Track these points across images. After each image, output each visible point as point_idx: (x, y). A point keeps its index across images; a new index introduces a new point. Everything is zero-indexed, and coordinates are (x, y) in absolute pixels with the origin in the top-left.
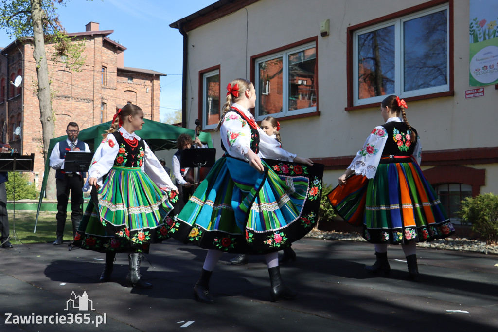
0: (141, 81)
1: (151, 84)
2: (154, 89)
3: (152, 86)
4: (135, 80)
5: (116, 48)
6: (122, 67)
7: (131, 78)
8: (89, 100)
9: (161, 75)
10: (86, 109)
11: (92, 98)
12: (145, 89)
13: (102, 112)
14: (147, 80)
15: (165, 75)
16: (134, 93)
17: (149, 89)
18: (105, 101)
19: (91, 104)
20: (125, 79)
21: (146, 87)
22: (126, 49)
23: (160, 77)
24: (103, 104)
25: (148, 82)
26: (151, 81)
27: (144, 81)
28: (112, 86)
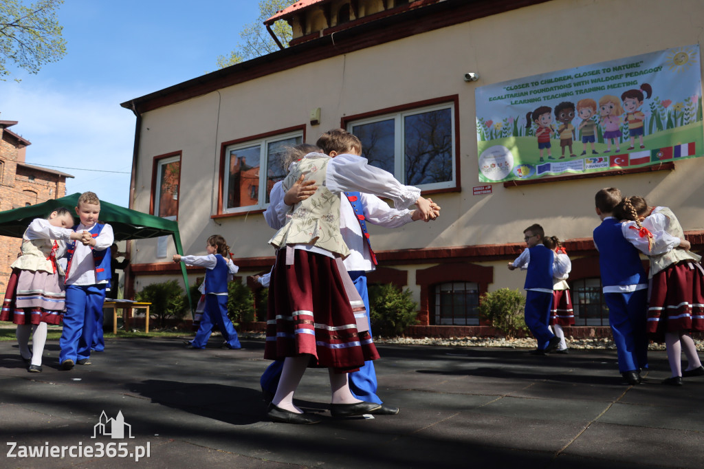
0: (45, 182)
1: (55, 186)
2: (59, 192)
3: (57, 188)
4: (37, 180)
7: (32, 177)
9: (68, 177)
12: (48, 191)
14: (50, 180)
15: (73, 177)
16: (34, 194)
17: (54, 190)
20: (25, 178)
21: (49, 188)
23: (67, 179)
25: (52, 184)
26: (56, 182)
27: (47, 182)
28: (9, 183)
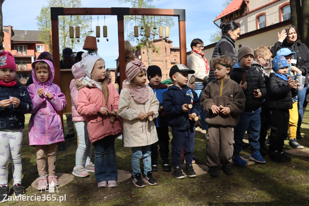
4: (176, 52)
5: (170, 42)
6: (172, 48)
7: (175, 51)
8: (162, 61)
10: (161, 64)
11: (162, 60)
13: (166, 64)
16: (176, 56)
18: (167, 60)
19: (162, 62)
20: (173, 52)
22: (173, 42)
24: (166, 61)
28: (169, 55)
